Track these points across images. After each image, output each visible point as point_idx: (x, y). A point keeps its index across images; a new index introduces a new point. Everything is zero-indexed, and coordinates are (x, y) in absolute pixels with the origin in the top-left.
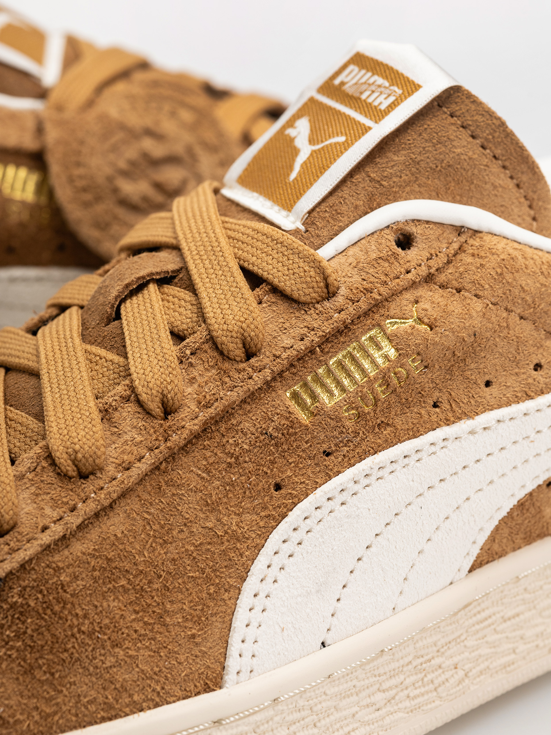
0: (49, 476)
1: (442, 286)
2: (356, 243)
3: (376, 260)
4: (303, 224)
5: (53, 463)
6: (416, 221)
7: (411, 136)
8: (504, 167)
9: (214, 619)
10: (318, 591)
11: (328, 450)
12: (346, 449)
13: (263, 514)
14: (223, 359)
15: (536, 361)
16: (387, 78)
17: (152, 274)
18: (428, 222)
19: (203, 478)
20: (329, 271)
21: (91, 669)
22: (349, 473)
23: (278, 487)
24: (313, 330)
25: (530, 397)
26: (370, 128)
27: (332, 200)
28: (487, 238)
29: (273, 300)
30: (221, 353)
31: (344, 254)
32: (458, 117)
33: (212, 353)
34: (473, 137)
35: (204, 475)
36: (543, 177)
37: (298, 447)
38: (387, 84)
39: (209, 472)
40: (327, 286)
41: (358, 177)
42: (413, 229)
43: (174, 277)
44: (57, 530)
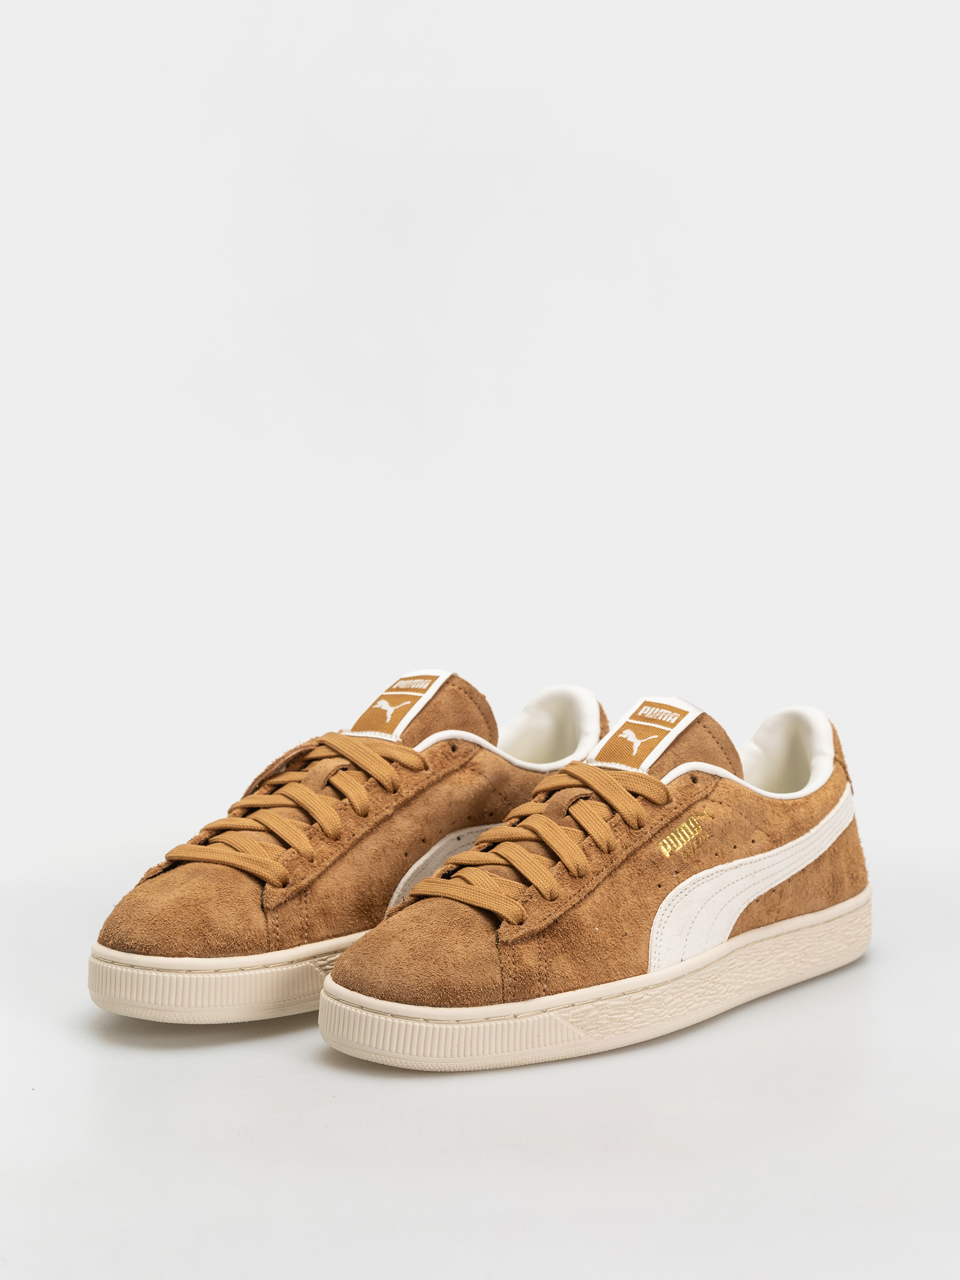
0: (566, 876)
1: (713, 801)
2: (674, 780)
3: (685, 787)
4: (648, 773)
5: (568, 870)
6: (698, 772)
7: (689, 735)
8: (725, 753)
9: (642, 942)
10: (680, 934)
11: (677, 871)
12: (684, 870)
13: (655, 897)
14: (629, 828)
15: (752, 839)
16: (669, 710)
17: (581, 795)
18: (702, 772)
19: (629, 880)
20: (669, 790)
21: (599, 959)
22: (687, 881)
23: (660, 886)
24: (666, 816)
25: (752, 855)
26: (670, 731)
27: (659, 763)
28: (726, 780)
29: (645, 803)
30: (629, 826)
31: (670, 784)
32: (707, 728)
33: (623, 826)
34: (713, 737)
35: (629, 879)
36: (740, 760)
37: (665, 868)
38: (671, 712)
39: (631, 878)
40: (668, 797)
41: (669, 753)
42: (696, 775)
43: (589, 797)
44: (577, 899)
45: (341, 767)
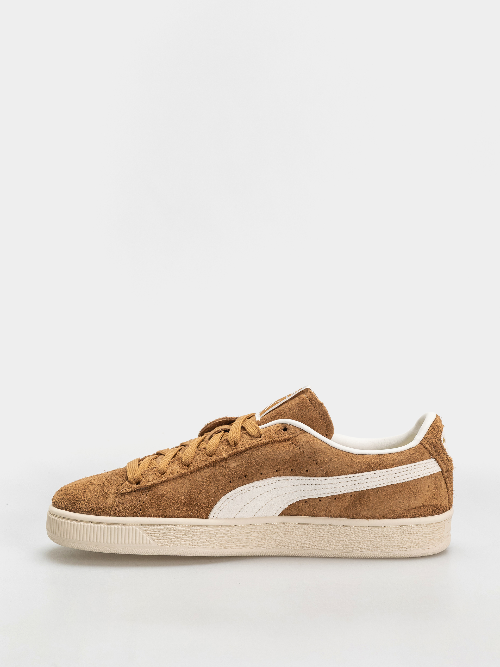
45: (224, 430)
